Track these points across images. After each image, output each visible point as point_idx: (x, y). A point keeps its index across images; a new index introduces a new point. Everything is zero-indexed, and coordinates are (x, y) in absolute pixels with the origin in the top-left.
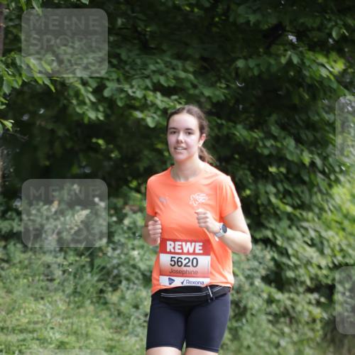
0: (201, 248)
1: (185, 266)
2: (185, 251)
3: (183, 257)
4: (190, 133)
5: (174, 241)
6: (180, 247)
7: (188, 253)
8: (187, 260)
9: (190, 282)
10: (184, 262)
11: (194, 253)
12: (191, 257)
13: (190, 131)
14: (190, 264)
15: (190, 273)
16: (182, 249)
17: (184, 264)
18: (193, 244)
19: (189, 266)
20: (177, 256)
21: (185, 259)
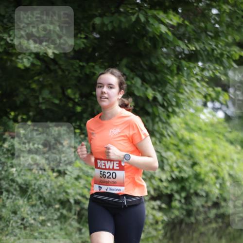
0: (118, 165)
1: (108, 178)
2: (107, 167)
3: (106, 171)
4: (111, 88)
5: (101, 160)
6: (104, 164)
7: (109, 169)
8: (109, 174)
9: (111, 189)
10: (107, 175)
11: (113, 169)
12: (111, 172)
13: (111, 86)
14: (111, 176)
15: (111, 182)
16: (105, 166)
17: (107, 176)
18: (112, 162)
19: (110, 178)
20: (103, 171)
21: (107, 173)
